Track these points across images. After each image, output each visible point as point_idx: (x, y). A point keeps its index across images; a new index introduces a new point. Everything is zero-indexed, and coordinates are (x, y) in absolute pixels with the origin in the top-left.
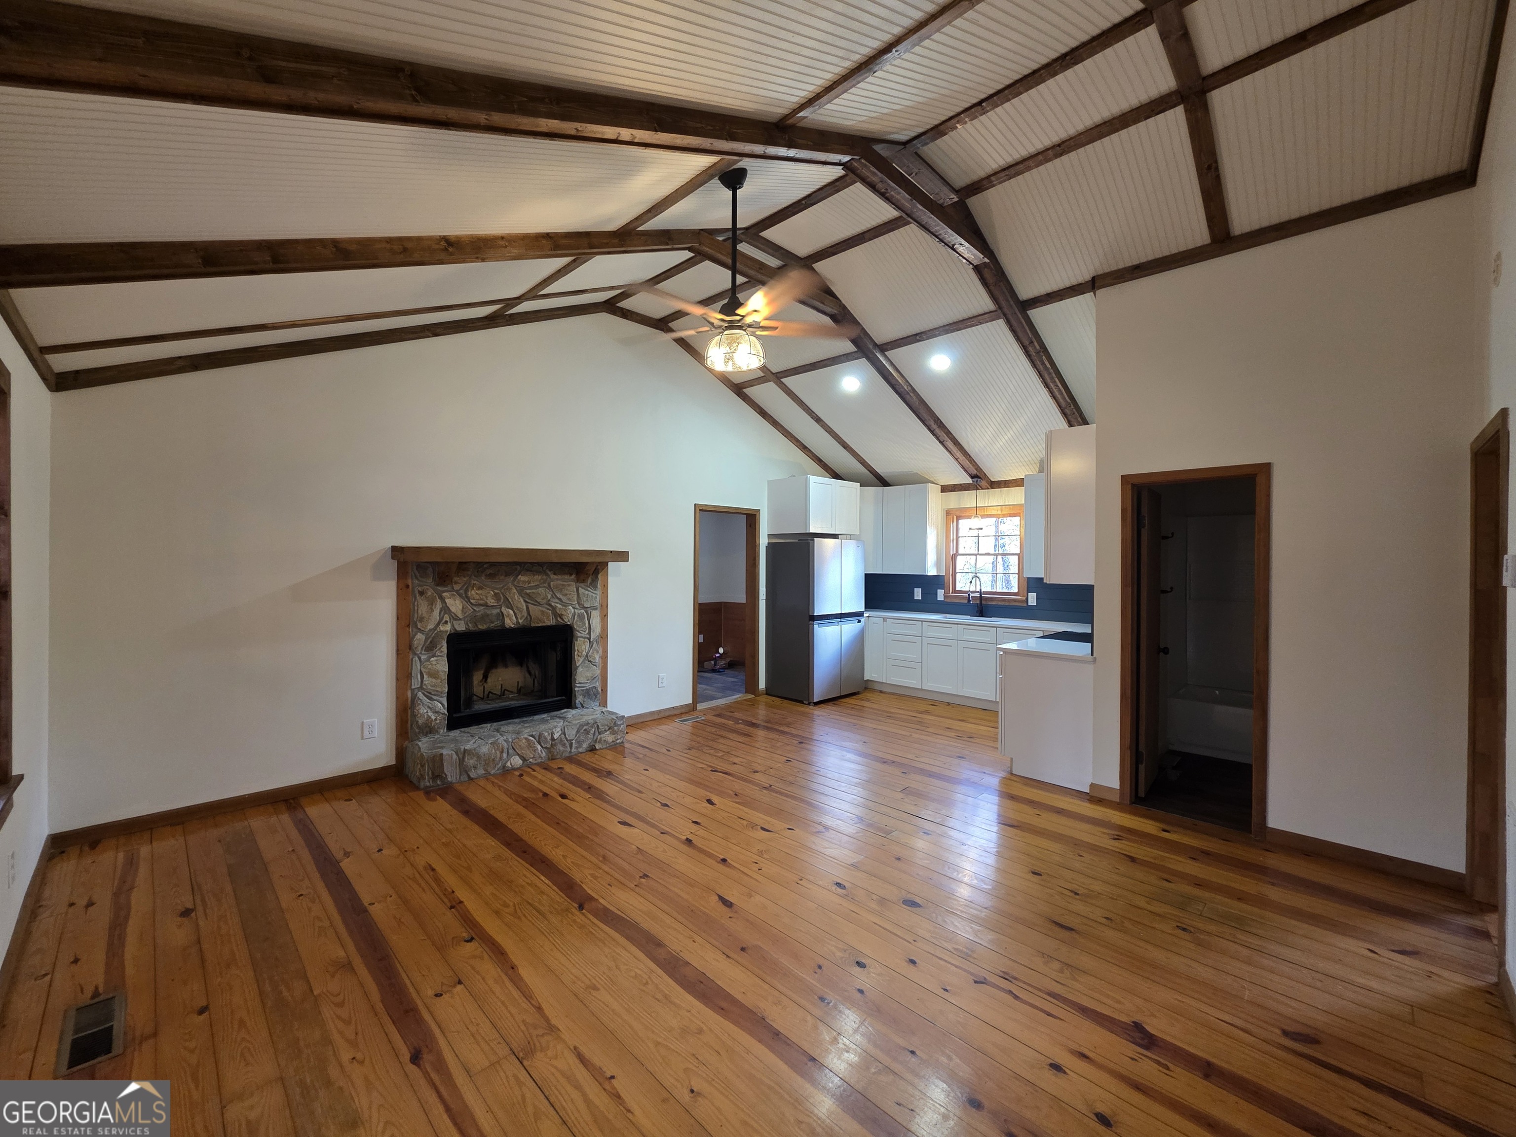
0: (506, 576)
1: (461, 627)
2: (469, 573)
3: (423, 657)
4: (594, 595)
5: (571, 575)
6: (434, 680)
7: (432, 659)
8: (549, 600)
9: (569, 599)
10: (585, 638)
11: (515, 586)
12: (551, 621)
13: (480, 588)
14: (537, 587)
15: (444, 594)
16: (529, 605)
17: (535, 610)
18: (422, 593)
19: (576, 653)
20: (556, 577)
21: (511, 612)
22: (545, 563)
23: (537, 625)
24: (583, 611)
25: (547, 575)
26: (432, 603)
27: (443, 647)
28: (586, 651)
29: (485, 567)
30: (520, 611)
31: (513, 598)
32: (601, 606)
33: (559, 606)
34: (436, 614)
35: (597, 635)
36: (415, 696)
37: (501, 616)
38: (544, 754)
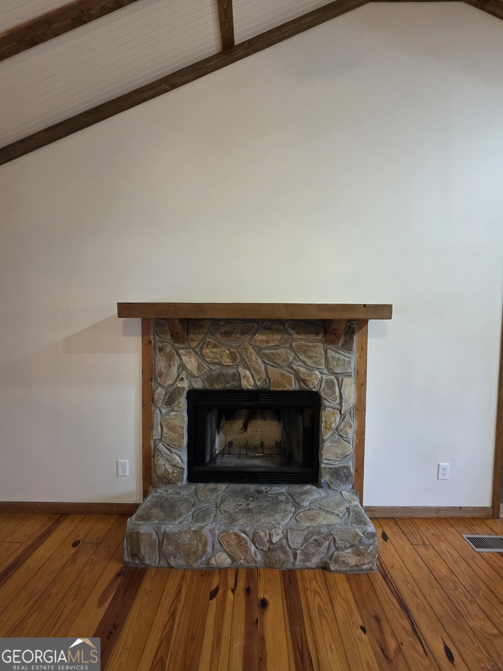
0: (242, 334)
1: (198, 385)
2: (205, 330)
3: (163, 411)
4: (347, 359)
5: (318, 334)
6: (173, 434)
7: (172, 413)
8: (291, 363)
9: (315, 362)
10: (334, 408)
11: (253, 346)
12: (294, 386)
13: (215, 346)
14: (277, 347)
15: (181, 351)
16: (268, 367)
17: (275, 373)
18: (161, 349)
19: (323, 424)
20: (299, 336)
21: (248, 373)
22: (288, 320)
23: (276, 389)
24: (333, 377)
25: (289, 334)
26: (170, 359)
27: (183, 402)
28: (337, 424)
29: (221, 323)
30: (258, 372)
31: (250, 359)
32: (357, 372)
33: (303, 370)
34: (174, 370)
35: (351, 406)
36: (156, 446)
37: (237, 377)
38: (259, 558)
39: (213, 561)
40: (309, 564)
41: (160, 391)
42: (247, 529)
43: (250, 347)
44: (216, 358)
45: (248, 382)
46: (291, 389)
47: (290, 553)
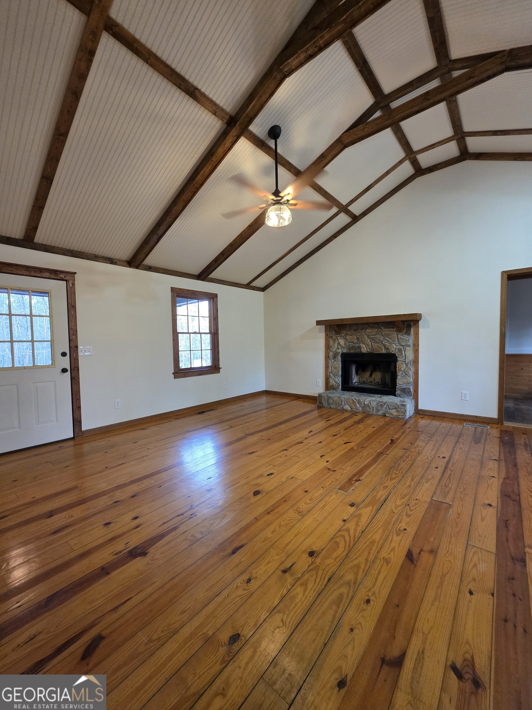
0: (361, 330)
1: (345, 351)
2: (347, 329)
3: (332, 361)
4: (407, 339)
5: (394, 328)
6: (336, 370)
7: (335, 362)
8: (382, 341)
9: (393, 341)
10: (403, 361)
11: (365, 334)
12: (384, 351)
13: (351, 335)
14: (376, 334)
15: (338, 338)
16: (372, 343)
17: (375, 345)
18: (331, 337)
19: (398, 368)
20: (385, 329)
21: (364, 346)
22: (380, 323)
23: (376, 352)
24: (401, 347)
25: (381, 329)
26: (334, 341)
27: (339, 358)
28: (404, 368)
29: (353, 326)
30: (368, 345)
31: (365, 340)
32: (414, 345)
33: (387, 344)
34: (336, 345)
35: (410, 360)
36: (329, 374)
37: (359, 347)
38: (360, 409)
39: (344, 407)
40: (378, 414)
41: (331, 353)
42: (356, 398)
43: (365, 335)
44: (351, 340)
45: (364, 349)
46: (381, 352)
47: (372, 408)
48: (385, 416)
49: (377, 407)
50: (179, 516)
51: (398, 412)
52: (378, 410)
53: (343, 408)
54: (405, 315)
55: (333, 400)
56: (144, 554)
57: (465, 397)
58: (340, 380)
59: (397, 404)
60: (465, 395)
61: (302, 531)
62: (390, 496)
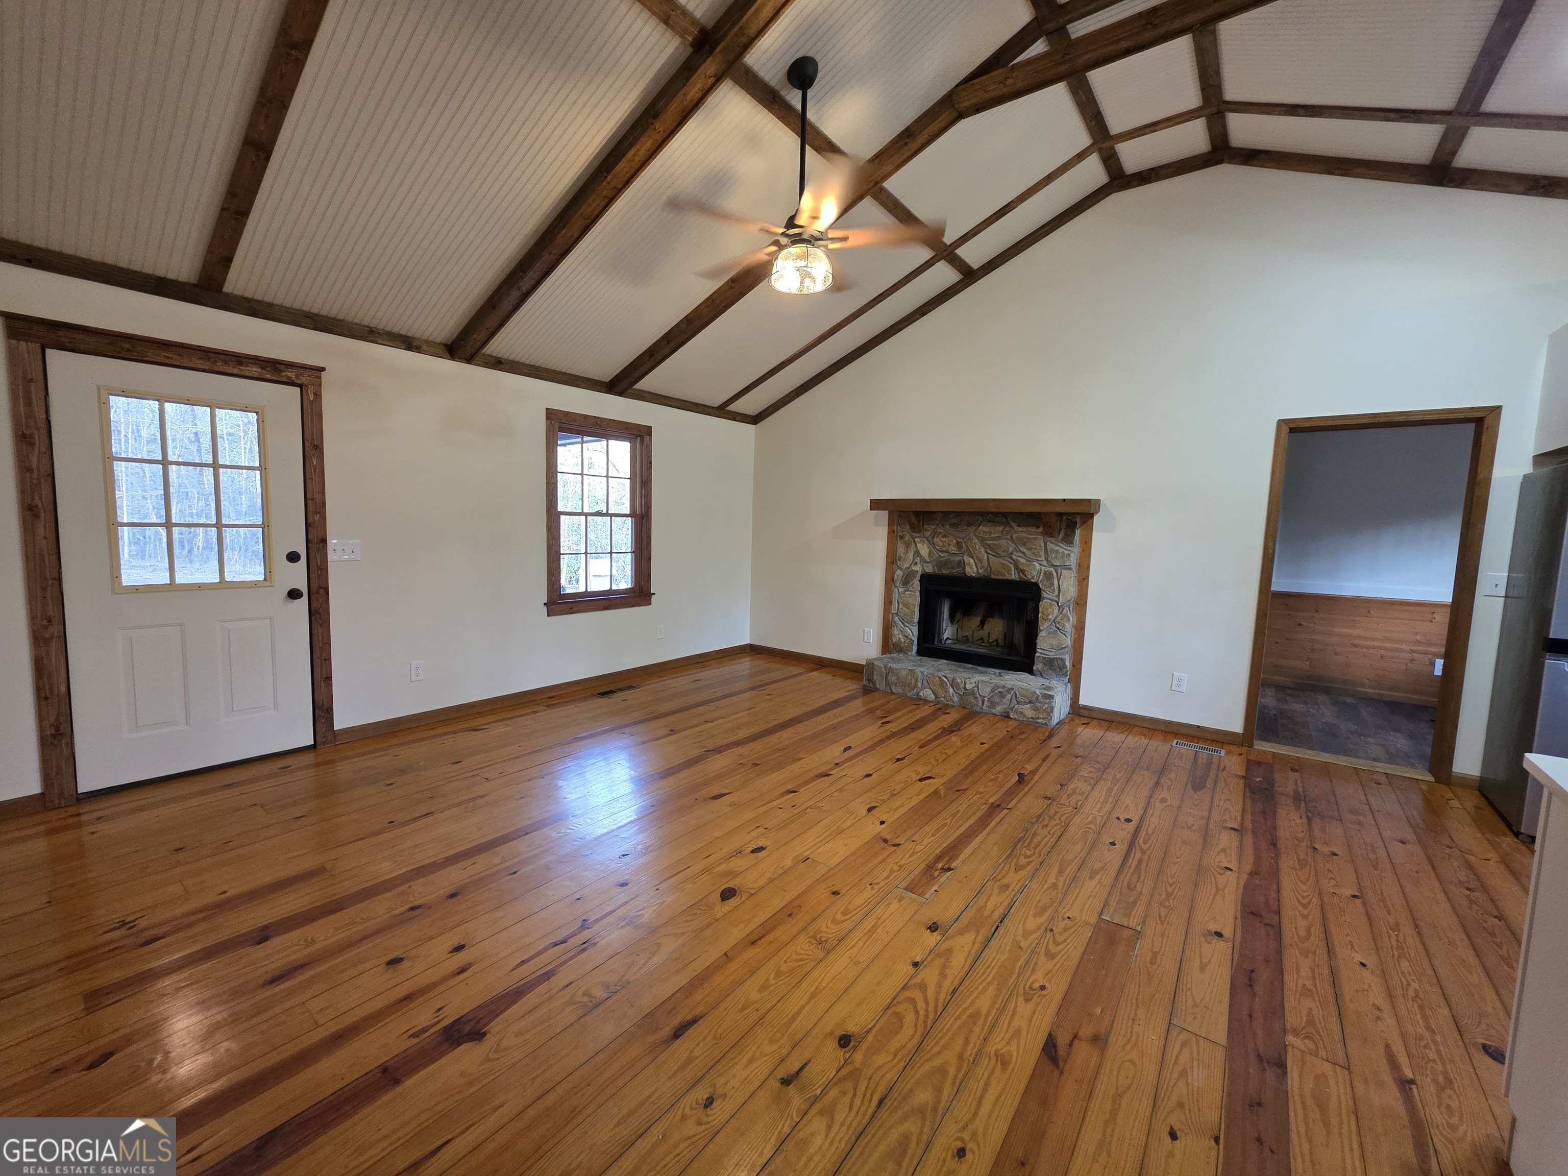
0: (968, 526)
1: (929, 569)
2: (937, 522)
3: (901, 590)
4: (1066, 552)
5: (1038, 527)
6: (907, 610)
7: (907, 593)
8: (1012, 553)
9: (1034, 554)
11: (976, 536)
12: (1013, 576)
13: (945, 536)
14: (999, 538)
15: (917, 540)
16: (990, 556)
17: (996, 562)
18: (901, 538)
19: (1040, 615)
20: (1020, 529)
21: (972, 561)
22: (1010, 513)
23: (996, 577)
24: (1052, 569)
25: (1011, 526)
26: (908, 546)
27: (916, 584)
28: (1055, 616)
29: (951, 516)
30: (980, 560)
31: (974, 548)
32: (1080, 566)
33: (1022, 560)
34: (911, 555)
35: (1069, 598)
36: (893, 618)
37: (961, 564)
38: (956, 699)
39: (921, 694)
40: (994, 711)
41: (899, 572)
42: (948, 676)
43: (974, 538)
44: (945, 546)
45: (972, 569)
46: (1010, 578)
47: (980, 699)
48: (1008, 717)
49: (992, 697)
50: (556, 944)
51: (1037, 709)
52: (993, 704)
53: (918, 694)
54: (1064, 500)
55: (898, 678)
56: (478, 1035)
57: (1179, 685)
58: (916, 633)
59: (1035, 693)
60: (1179, 680)
61: (825, 987)
62: (1013, 908)
